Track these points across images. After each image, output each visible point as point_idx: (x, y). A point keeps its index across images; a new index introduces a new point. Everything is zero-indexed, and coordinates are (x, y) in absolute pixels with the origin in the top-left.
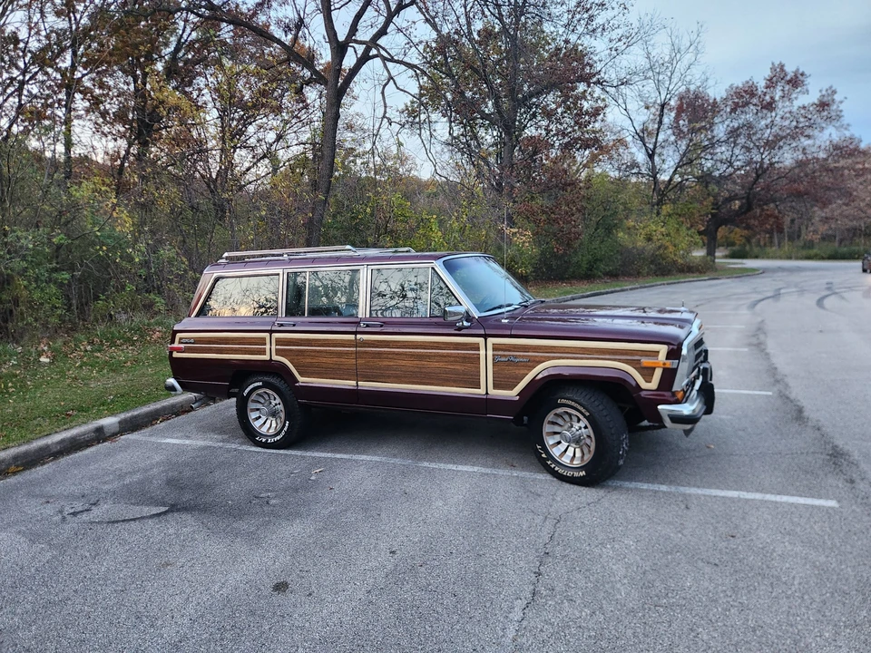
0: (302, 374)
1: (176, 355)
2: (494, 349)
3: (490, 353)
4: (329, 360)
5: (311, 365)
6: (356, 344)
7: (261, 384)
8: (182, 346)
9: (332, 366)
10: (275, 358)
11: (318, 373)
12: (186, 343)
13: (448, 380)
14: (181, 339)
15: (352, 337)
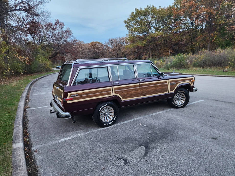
0: (123, 98)
1: (68, 102)
2: (170, 82)
3: (169, 83)
4: (132, 92)
5: (127, 94)
6: (139, 86)
7: (106, 105)
8: (72, 98)
9: (133, 94)
10: (114, 94)
11: (129, 97)
12: (75, 96)
13: (161, 91)
14: (70, 95)
15: (138, 84)
